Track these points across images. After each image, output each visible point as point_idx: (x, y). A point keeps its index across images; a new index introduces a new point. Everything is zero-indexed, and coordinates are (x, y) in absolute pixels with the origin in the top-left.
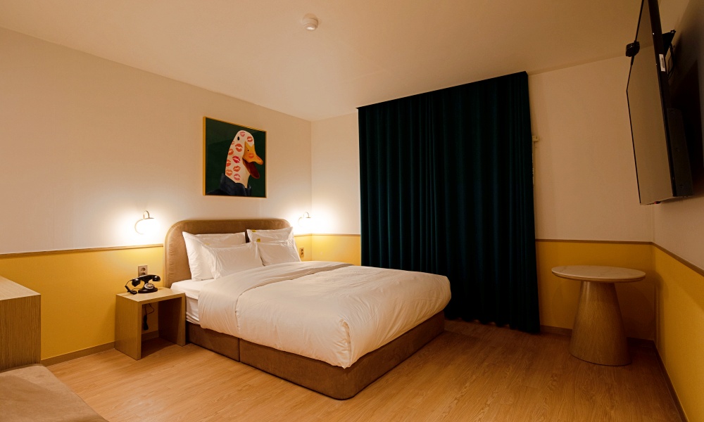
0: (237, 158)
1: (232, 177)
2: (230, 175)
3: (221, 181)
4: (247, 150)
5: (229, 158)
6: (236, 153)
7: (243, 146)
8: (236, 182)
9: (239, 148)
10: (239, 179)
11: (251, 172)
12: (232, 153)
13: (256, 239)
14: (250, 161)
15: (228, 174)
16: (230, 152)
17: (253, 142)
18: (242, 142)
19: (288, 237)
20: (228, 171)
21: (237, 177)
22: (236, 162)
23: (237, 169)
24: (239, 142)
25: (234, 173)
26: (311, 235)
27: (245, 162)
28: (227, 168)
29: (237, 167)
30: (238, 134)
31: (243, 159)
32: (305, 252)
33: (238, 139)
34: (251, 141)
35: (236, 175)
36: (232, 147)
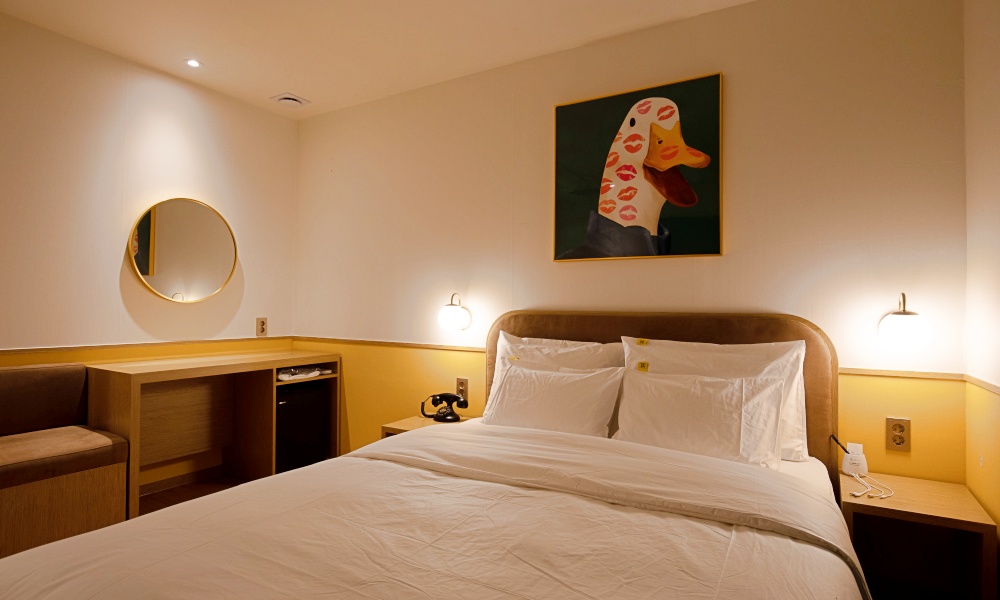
0: (628, 168)
1: (615, 217)
2: (608, 211)
3: (589, 228)
4: (656, 140)
5: (609, 173)
6: (626, 158)
7: (646, 136)
8: (625, 224)
9: (634, 144)
10: (633, 217)
11: (669, 194)
12: (615, 160)
13: (635, 363)
14: (665, 165)
15: (606, 210)
16: (609, 160)
17: (676, 117)
18: (642, 129)
19: (757, 371)
20: (606, 202)
21: (628, 213)
22: (625, 178)
23: (627, 195)
24: (634, 130)
25: (622, 204)
26: (962, 380)
27: (651, 172)
28: (602, 198)
29: (630, 189)
30: (633, 112)
31: (645, 167)
32: (916, 435)
33: (633, 122)
34: (672, 114)
35: (626, 208)
36: (617, 147)
